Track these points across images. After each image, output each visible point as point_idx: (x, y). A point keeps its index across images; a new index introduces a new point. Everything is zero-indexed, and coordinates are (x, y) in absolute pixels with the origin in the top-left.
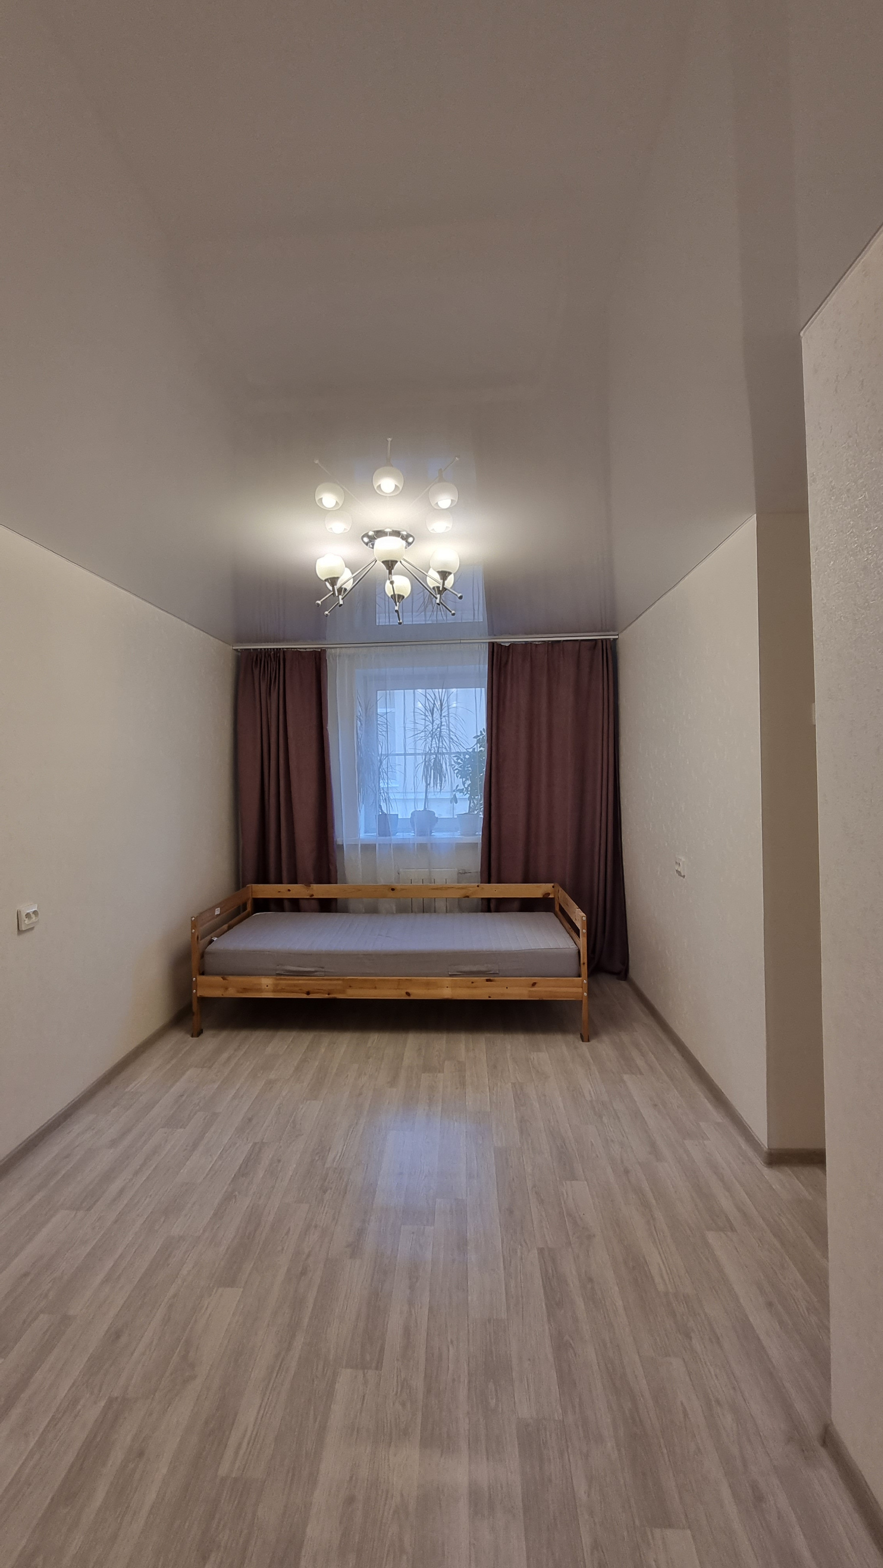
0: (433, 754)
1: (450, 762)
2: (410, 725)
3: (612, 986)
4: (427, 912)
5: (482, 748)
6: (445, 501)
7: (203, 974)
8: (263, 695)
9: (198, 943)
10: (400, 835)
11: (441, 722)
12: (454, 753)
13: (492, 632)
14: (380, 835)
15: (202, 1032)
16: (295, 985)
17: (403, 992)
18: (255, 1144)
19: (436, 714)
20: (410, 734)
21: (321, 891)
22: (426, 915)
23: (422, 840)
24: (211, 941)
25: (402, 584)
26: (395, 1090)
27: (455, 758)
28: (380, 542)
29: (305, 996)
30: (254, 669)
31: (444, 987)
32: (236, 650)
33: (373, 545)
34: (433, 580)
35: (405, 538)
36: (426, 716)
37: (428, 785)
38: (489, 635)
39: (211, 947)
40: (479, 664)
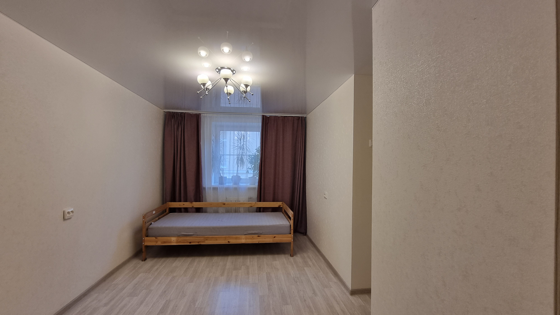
0: (240, 155)
1: (246, 158)
2: (232, 144)
3: (301, 238)
4: (237, 212)
5: (258, 154)
6: (247, 59)
7: (147, 236)
8: (175, 130)
9: (145, 225)
10: (227, 184)
11: (244, 143)
12: (248, 155)
13: (263, 112)
14: (220, 184)
15: (146, 259)
16: (185, 240)
17: (227, 241)
18: (167, 301)
19: (242, 141)
20: (232, 147)
21: (196, 205)
22: (236, 214)
23: (235, 186)
24: (151, 224)
25: (230, 89)
26: (223, 277)
27: (248, 157)
28: (223, 71)
29: (189, 244)
30: (172, 119)
31: (242, 239)
32: (165, 112)
33: (220, 72)
34: (242, 88)
35: (232, 71)
36: (238, 141)
37: (238, 166)
38: (262, 112)
39: (151, 226)
40: (258, 123)
